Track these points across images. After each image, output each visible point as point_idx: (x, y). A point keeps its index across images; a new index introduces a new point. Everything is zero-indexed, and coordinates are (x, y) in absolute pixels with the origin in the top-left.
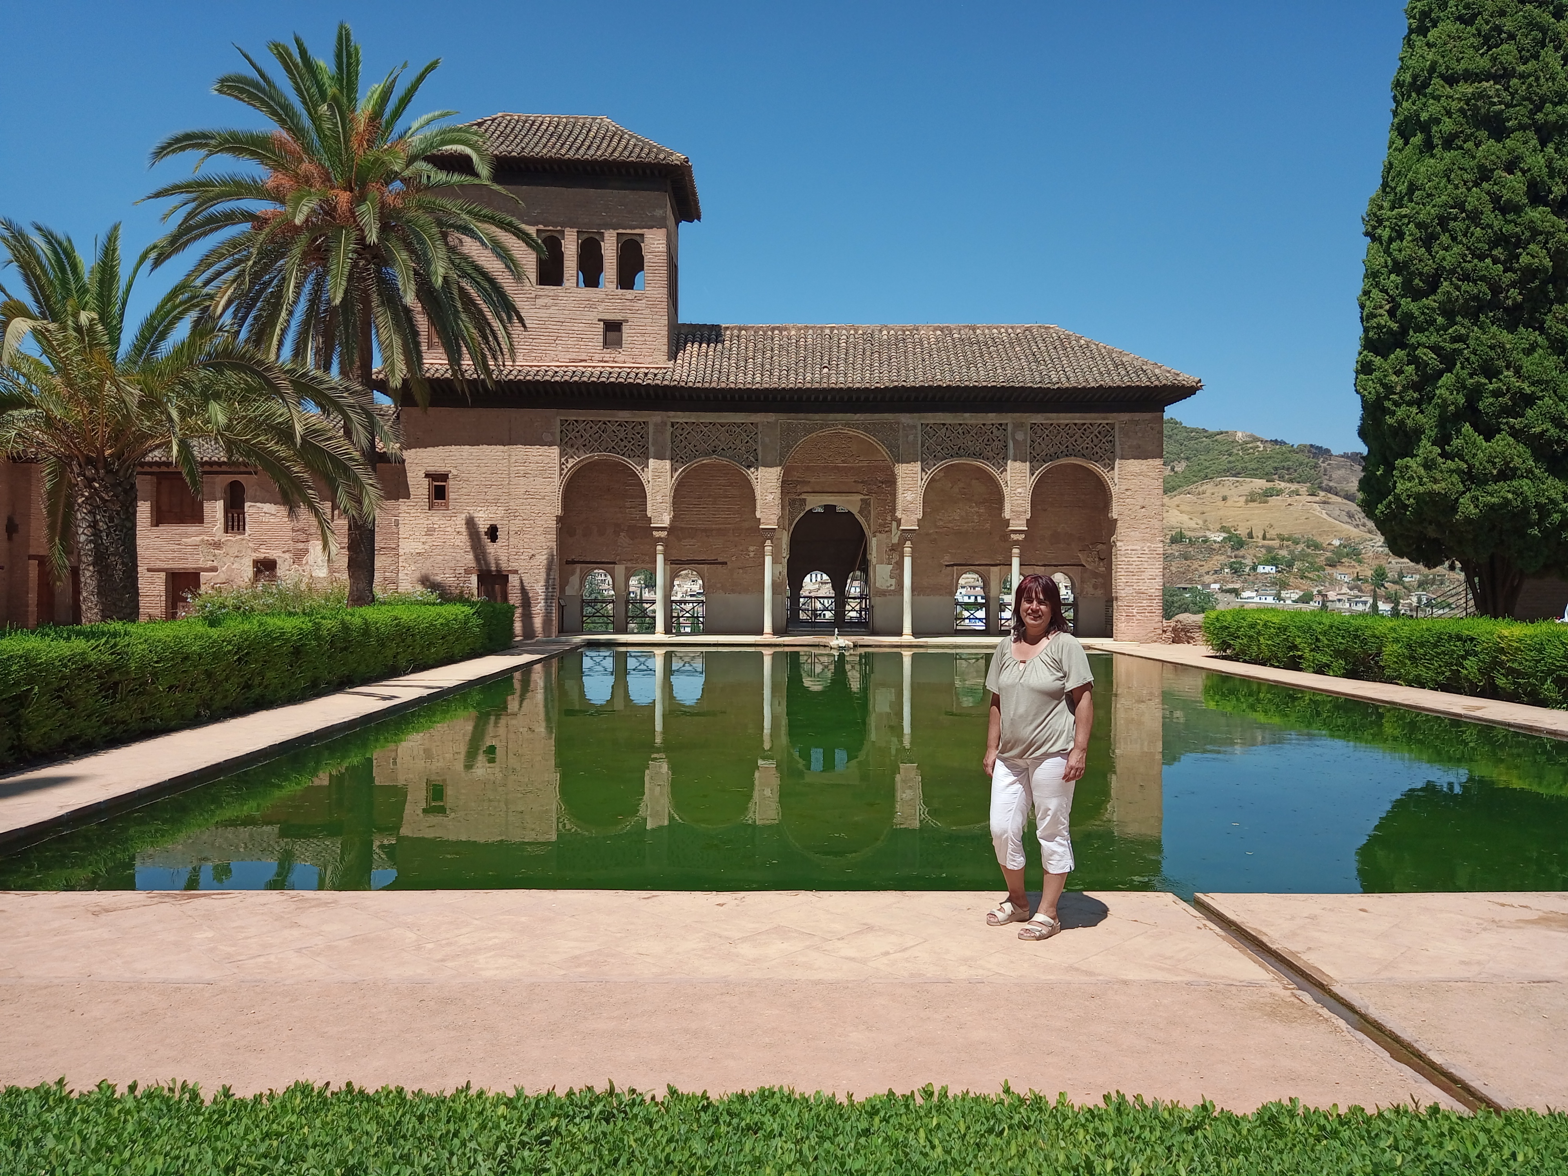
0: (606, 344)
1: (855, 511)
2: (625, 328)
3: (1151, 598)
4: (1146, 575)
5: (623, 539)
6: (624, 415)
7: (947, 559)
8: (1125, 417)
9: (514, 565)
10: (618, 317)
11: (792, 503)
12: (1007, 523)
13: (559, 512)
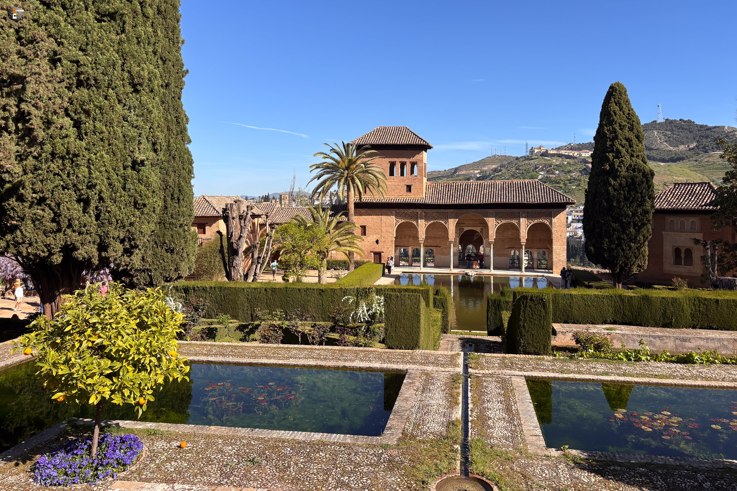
0: (407, 191)
1: (479, 231)
2: (412, 187)
3: (563, 262)
4: (561, 255)
5: (411, 240)
6: (412, 210)
7: (507, 246)
8: (555, 210)
9: (383, 250)
10: (410, 184)
11: (460, 229)
12: (520, 240)
13: (395, 236)
